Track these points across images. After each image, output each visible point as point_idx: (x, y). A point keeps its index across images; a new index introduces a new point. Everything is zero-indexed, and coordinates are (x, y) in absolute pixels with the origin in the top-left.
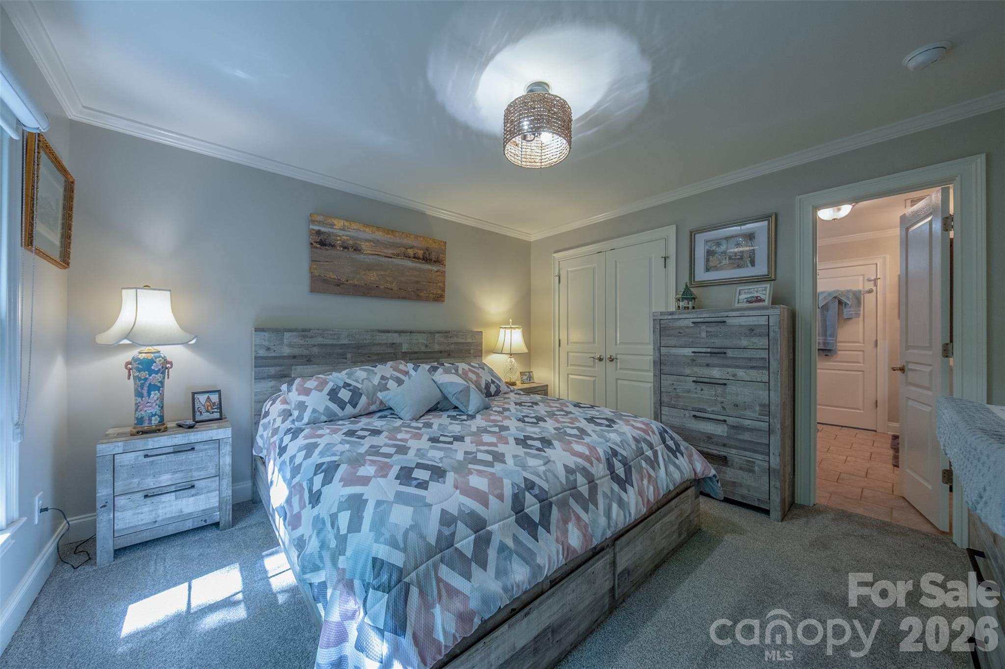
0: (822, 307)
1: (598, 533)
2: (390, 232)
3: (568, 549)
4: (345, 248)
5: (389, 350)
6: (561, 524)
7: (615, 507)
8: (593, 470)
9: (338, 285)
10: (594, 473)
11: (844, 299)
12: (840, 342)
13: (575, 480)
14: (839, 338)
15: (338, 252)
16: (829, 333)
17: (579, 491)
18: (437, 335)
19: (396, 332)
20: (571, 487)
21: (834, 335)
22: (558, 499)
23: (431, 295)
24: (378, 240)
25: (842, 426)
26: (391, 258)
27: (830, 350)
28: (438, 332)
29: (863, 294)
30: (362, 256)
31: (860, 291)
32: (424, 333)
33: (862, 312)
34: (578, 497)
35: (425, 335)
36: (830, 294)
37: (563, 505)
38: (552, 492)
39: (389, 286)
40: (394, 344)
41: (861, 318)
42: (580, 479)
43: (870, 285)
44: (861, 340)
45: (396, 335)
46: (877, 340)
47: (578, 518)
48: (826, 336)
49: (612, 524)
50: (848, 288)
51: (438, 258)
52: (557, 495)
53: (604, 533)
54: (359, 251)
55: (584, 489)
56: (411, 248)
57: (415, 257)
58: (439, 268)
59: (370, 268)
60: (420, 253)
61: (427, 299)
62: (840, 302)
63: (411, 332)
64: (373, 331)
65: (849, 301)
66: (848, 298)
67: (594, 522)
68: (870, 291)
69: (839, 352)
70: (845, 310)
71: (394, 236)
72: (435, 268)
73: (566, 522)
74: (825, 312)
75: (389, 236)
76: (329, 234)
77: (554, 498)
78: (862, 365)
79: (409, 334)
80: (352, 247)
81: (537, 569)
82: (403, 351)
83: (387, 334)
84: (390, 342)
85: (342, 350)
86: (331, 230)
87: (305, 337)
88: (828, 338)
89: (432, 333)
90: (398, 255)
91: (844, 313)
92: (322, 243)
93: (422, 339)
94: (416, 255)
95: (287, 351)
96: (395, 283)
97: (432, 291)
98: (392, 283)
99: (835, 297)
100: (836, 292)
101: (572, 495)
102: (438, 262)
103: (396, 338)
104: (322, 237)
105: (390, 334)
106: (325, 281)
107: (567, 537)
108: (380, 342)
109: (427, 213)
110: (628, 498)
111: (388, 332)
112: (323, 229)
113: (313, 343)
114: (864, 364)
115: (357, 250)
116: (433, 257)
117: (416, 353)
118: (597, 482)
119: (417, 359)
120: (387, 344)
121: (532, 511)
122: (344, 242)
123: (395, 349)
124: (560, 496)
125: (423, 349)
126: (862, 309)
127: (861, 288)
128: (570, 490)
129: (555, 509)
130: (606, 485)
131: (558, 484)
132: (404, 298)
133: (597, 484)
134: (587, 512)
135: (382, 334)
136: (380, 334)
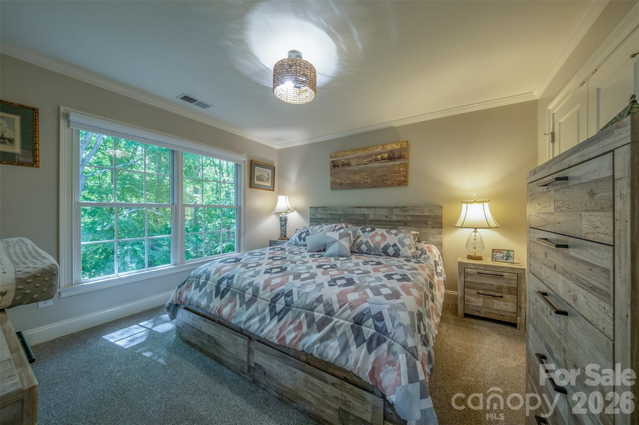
1: (238, 320)
2: (366, 149)
3: (220, 311)
4: (343, 165)
5: (362, 218)
6: (227, 301)
7: (257, 319)
8: (261, 292)
9: (341, 185)
10: (260, 293)
13: (247, 289)
15: (341, 168)
17: (245, 295)
18: (395, 210)
19: (365, 207)
20: (243, 290)
22: (233, 290)
23: (395, 182)
24: (359, 156)
26: (367, 164)
28: (396, 208)
30: (351, 167)
32: (384, 208)
34: (242, 297)
35: (385, 209)
37: (234, 294)
38: (233, 286)
39: (366, 181)
40: (364, 214)
42: (250, 290)
45: (366, 209)
47: (235, 305)
49: (248, 324)
51: (400, 155)
52: (235, 289)
53: (240, 323)
54: (350, 165)
55: (248, 296)
56: (379, 155)
57: (383, 159)
58: (402, 162)
59: (355, 173)
60: (386, 155)
61: (392, 185)
63: (375, 208)
64: (353, 207)
67: (240, 314)
71: (369, 151)
72: (398, 163)
73: (229, 301)
75: (365, 152)
76: (336, 161)
77: (232, 289)
79: (374, 209)
80: (347, 164)
81: (208, 306)
82: (370, 219)
83: (360, 209)
84: (362, 213)
85: (339, 217)
86: (338, 159)
87: (325, 210)
89: (391, 208)
90: (371, 161)
92: (334, 166)
93: (383, 212)
94: (383, 158)
95: (319, 216)
96: (369, 179)
97: (396, 179)
98: (367, 179)
101: (240, 294)
102: (400, 157)
103: (366, 211)
104: (334, 163)
105: (362, 209)
106: (336, 184)
107: (225, 307)
108: (357, 213)
109: (395, 126)
110: (269, 323)
111: (361, 207)
112: (334, 159)
113: (327, 213)
115: (349, 165)
116: (396, 155)
117: (379, 221)
118: (258, 299)
119: (380, 225)
120: (360, 214)
121: (222, 287)
122: (343, 163)
123: (365, 218)
124: (235, 290)
125: (384, 218)
128: (242, 291)
129: (229, 293)
130: (262, 304)
131: (239, 285)
132: (375, 187)
133: (257, 300)
134: (240, 307)
135: (358, 209)
136: (356, 209)
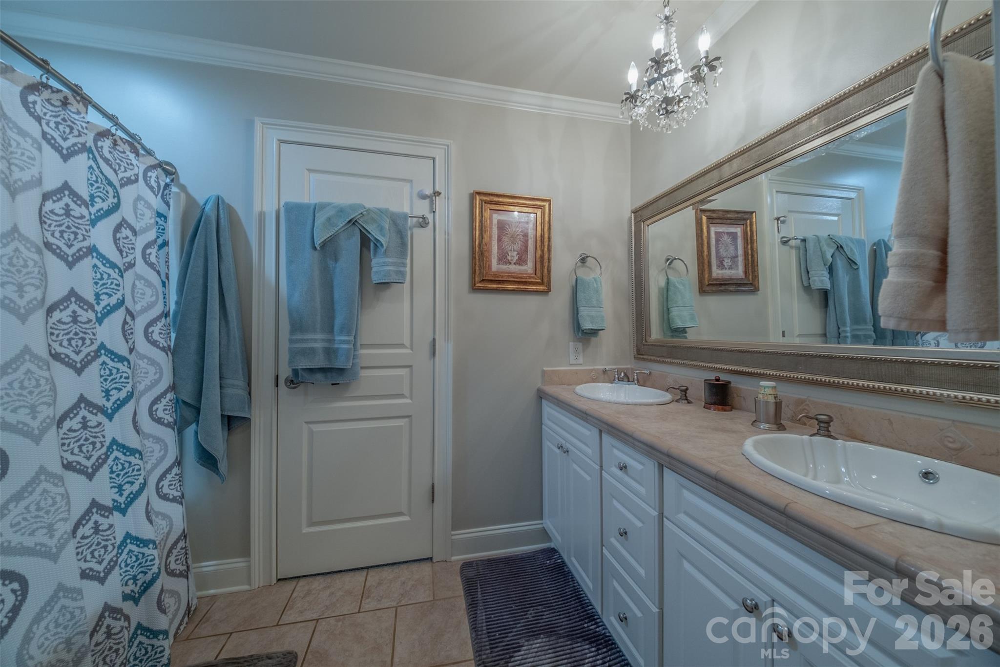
0: (324, 245)
11: (373, 231)
12: (363, 346)
14: (364, 339)
16: (338, 321)
21: (352, 328)
25: (368, 568)
27: (341, 371)
29: (411, 229)
31: (405, 217)
33: (408, 269)
36: (341, 211)
41: (407, 285)
43: (422, 208)
44: (407, 342)
46: (434, 340)
48: (331, 331)
50: (382, 205)
62: (366, 241)
65: (384, 236)
66: (381, 229)
68: (423, 223)
69: (364, 373)
70: (374, 262)
74: (331, 263)
78: (408, 401)
88: (338, 338)
91: (374, 270)
99: (353, 222)
100: (353, 207)
114: (411, 398)
126: (408, 261)
127: (406, 209)
